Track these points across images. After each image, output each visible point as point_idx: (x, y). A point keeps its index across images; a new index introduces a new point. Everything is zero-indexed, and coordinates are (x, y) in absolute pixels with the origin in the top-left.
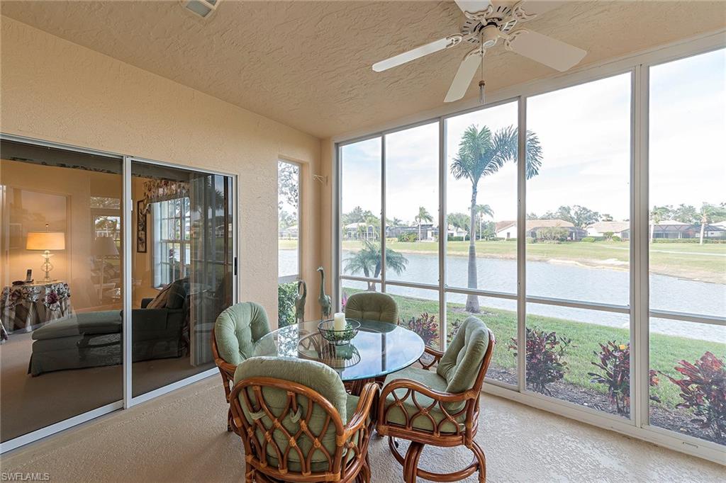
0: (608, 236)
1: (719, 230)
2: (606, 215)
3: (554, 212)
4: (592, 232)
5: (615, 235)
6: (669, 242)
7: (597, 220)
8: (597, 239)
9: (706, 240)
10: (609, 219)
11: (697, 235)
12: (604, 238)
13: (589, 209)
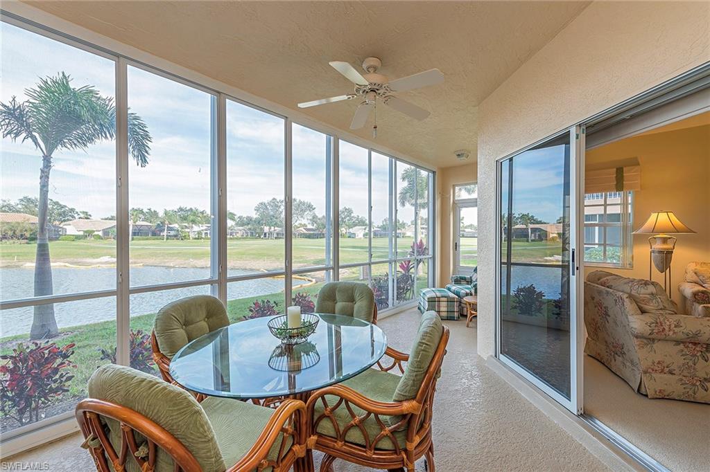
0: (88, 234)
1: (174, 230)
2: (84, 212)
3: (13, 203)
4: (71, 230)
5: (96, 233)
6: (143, 239)
7: (73, 217)
8: (78, 238)
9: (168, 237)
10: (87, 217)
11: (162, 234)
12: (85, 237)
13: (62, 203)
